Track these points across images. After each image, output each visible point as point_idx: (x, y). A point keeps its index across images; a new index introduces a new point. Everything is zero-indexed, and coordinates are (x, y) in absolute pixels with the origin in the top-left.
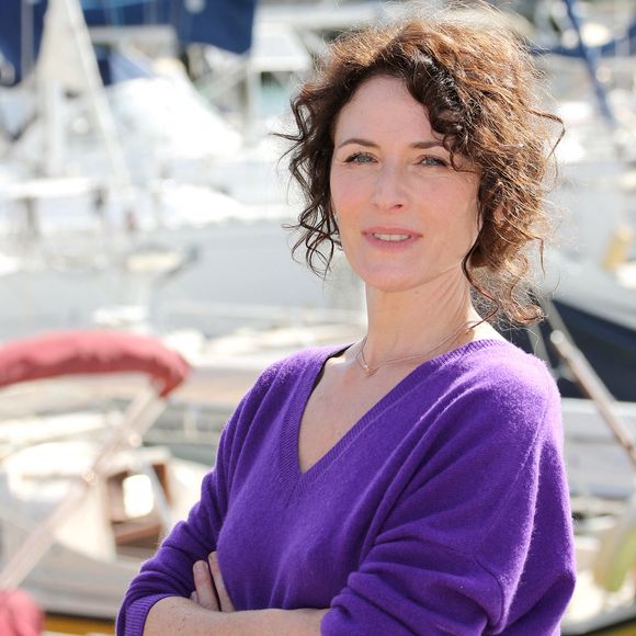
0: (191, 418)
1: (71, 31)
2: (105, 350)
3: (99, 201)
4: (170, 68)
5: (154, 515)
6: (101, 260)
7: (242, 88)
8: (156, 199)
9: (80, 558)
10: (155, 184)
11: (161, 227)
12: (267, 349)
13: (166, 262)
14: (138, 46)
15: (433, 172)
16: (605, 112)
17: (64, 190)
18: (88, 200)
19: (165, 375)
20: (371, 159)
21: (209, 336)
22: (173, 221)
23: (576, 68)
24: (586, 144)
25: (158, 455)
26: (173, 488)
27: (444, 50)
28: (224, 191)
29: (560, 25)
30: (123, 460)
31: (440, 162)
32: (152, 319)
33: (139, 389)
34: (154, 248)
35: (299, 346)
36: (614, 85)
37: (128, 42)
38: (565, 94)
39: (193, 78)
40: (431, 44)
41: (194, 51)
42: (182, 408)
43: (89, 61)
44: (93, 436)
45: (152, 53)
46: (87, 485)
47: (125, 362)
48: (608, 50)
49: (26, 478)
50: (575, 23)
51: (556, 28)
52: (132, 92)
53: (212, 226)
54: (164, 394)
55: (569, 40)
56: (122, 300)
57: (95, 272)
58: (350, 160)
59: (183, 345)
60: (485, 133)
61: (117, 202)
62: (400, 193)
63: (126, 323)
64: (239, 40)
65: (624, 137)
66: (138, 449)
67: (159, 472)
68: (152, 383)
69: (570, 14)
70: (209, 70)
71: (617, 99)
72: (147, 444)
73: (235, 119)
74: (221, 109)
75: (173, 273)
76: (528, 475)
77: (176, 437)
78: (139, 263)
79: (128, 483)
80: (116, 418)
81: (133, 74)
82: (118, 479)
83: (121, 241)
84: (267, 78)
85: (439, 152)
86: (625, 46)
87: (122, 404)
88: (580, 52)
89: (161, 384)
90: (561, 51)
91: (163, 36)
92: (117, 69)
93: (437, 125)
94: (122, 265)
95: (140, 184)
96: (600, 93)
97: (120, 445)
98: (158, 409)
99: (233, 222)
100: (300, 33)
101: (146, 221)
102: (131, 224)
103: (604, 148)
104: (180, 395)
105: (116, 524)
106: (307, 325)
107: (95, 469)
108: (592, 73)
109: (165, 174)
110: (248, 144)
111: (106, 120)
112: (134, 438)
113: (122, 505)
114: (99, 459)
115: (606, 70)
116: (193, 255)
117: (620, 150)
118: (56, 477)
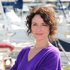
0: (14, 53)
2: (4, 45)
3: (4, 27)
4: (12, 11)
5: (10, 65)
7: (21, 13)
8: (11, 27)
10: (10, 25)
11: (11, 30)
12: (24, 45)
13: (12, 34)
14: (9, 8)
16: (65, 17)
18: (2, 27)
19: (11, 48)
21: (17, 43)
22: (12, 29)
23: (62, 11)
24: (63, 21)
25: (10, 58)
26: (12, 62)
28: (19, 26)
29: (60, 6)
30: (6, 58)
31: (45, 25)
32: (10, 41)
33: (8, 50)
34: (10, 33)
35: (28, 45)
36: (66, 13)
37: (7, 8)
39: (15, 12)
40: (43, 11)
41: (15, 9)
42: (13, 52)
43: (3, 10)
44: (3, 55)
45: (10, 9)
46: (2, 61)
47: (6, 46)
48: (66, 9)
50: (62, 6)
51: (59, 6)
52: (8, 14)
53: (17, 30)
54: (11, 50)
55: (61, 8)
56: (6, 39)
57: (3, 35)
59: (14, 44)
60: (50, 22)
61: (6, 27)
63: (7, 42)
64: (21, 8)
65: (67, 20)
66: (8, 57)
67: (10, 60)
68: (10, 49)
69: (61, 5)
70: (17, 11)
71: (67, 15)
72: (9, 56)
73: (20, 17)
74: (19, 16)
75: (13, 36)
76: (57, 62)
77: (13, 56)
78: (8, 34)
79: (7, 61)
80: (5, 53)
81: (8, 11)
82: (5, 61)
83: (6, 32)
84: (24, 12)
85: (45, 24)
86: (68, 9)
87: (6, 51)
88: (62, 9)
89: (11, 49)
90: (60, 9)
92: (6, 11)
94: (6, 35)
95: (9, 25)
96: (65, 14)
97: (6, 56)
98: (10, 52)
99: (20, 29)
100: (28, 7)
101: (9, 29)
102: (7, 30)
103: (65, 21)
104: (13, 50)
105: (5, 66)
106: (29, 42)
107: (3, 59)
108: (64, 12)
109: (12, 24)
110: (22, 20)
111: (5, 17)
112: (8, 56)
113: (6, 64)
114: (3, 58)
115: (65, 12)
116: (15, 33)
117: (67, 21)
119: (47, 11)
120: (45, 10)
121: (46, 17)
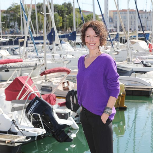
1: (58, 38)
4: (68, 43)
5: (67, 86)
6: (61, 62)
7: (75, 44)
9: (60, 90)
13: (68, 62)
15: (96, 37)
17: (57, 55)
18: (60, 56)
20: (89, 36)
24: (111, 50)
25: (68, 81)
26: (69, 84)
27: (96, 24)
28: (73, 55)
30: (64, 81)
31: (96, 36)
33: (65, 74)
34: (66, 61)
37: (63, 39)
38: (108, 45)
40: (95, 24)
42: (70, 76)
46: (60, 83)
47: (64, 70)
48: (113, 40)
49: (54, 83)
52: (63, 45)
54: (68, 74)
56: (64, 66)
58: (87, 37)
60: (101, 33)
61: (62, 56)
62: (93, 40)
64: (74, 39)
67: (68, 82)
71: (114, 45)
72: (66, 80)
74: (73, 47)
75: (68, 63)
79: (65, 83)
83: (63, 60)
85: (96, 35)
91: (66, 39)
92: (62, 42)
93: (96, 33)
94: (63, 62)
96: (112, 45)
102: (64, 58)
105: (63, 88)
109: (67, 53)
113: (64, 86)
116: (70, 61)
118: (57, 83)
119: (98, 25)
120: (96, 23)
121: (97, 29)
